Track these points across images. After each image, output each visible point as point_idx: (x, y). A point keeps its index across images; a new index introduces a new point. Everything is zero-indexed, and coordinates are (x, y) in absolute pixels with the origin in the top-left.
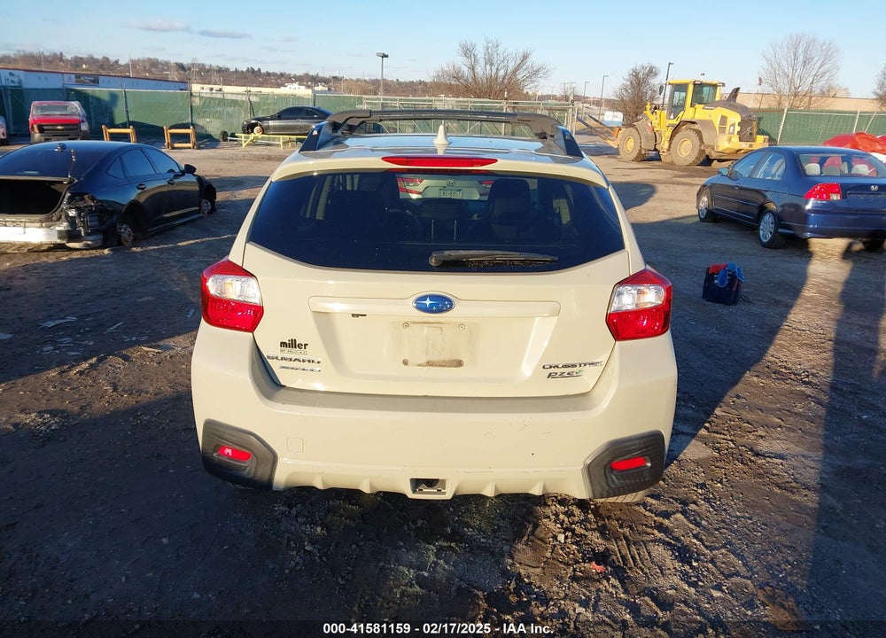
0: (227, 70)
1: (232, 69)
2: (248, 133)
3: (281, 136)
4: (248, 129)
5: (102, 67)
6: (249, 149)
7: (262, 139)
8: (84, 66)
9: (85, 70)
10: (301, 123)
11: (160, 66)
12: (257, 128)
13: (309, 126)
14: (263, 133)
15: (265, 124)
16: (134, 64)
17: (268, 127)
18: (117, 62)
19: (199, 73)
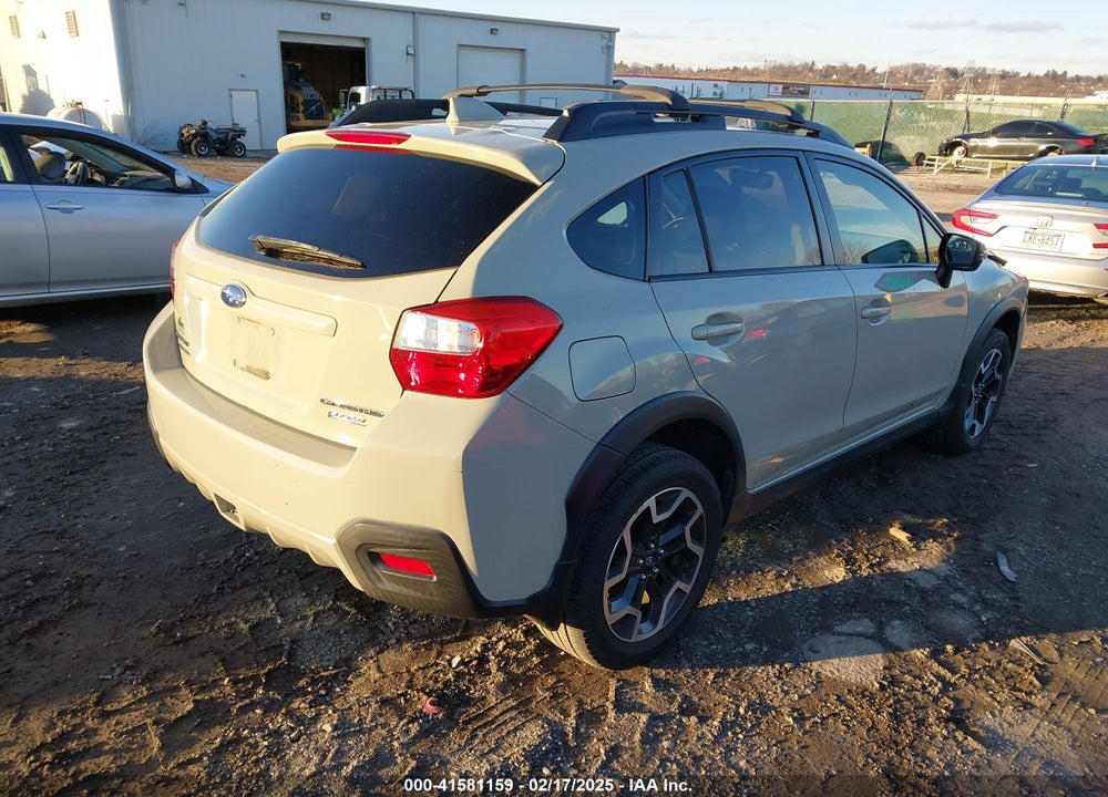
0: (1016, 75)
1: (1024, 74)
2: (946, 155)
3: (991, 161)
4: (946, 150)
5: (854, 77)
6: (941, 176)
7: (967, 163)
8: (835, 77)
9: (835, 81)
10: (1025, 142)
11: (926, 73)
12: (961, 149)
13: (1037, 147)
14: (966, 156)
15: (973, 142)
16: (892, 73)
17: (975, 149)
18: (874, 70)
19: (974, 81)
